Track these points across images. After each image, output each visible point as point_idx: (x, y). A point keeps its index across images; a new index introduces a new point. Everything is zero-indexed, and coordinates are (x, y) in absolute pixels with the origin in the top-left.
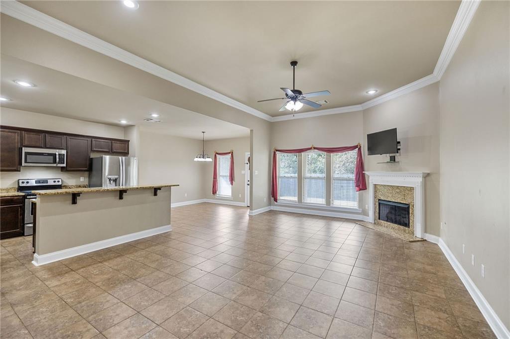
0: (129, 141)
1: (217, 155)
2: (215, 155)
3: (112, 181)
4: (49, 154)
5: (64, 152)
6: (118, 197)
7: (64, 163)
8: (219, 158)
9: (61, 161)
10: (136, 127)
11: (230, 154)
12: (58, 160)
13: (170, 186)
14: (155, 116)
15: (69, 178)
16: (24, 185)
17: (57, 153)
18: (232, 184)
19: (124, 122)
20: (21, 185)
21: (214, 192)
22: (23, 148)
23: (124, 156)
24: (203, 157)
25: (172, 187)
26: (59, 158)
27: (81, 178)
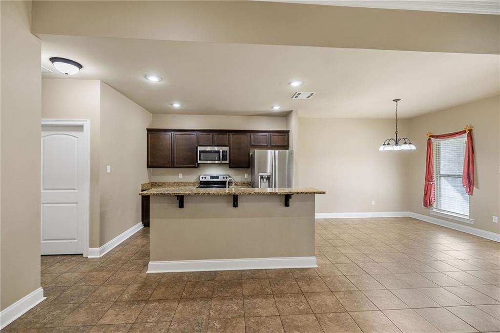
0: (289, 131)
1: (433, 139)
2: (429, 140)
3: (265, 180)
4: (216, 152)
5: (226, 149)
6: (232, 204)
7: (227, 160)
8: (439, 145)
9: (224, 158)
10: (294, 112)
11: (466, 135)
12: (221, 157)
13: (314, 193)
14: (295, 84)
15: (235, 175)
16: (204, 180)
17: (221, 151)
18: (470, 192)
19: (277, 108)
20: (201, 180)
21: (428, 203)
22: (198, 147)
23: (276, 149)
24: (397, 144)
25: (316, 195)
26: (222, 155)
27: (246, 174)
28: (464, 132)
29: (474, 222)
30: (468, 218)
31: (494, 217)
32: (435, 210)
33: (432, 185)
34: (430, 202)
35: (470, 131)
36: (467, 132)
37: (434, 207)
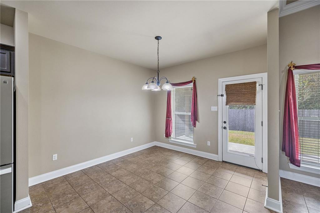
28: (191, 82)
29: (197, 146)
30: (193, 144)
31: (208, 142)
32: (172, 139)
33: (170, 120)
34: (169, 134)
35: (195, 81)
36: (193, 82)
37: (172, 137)
